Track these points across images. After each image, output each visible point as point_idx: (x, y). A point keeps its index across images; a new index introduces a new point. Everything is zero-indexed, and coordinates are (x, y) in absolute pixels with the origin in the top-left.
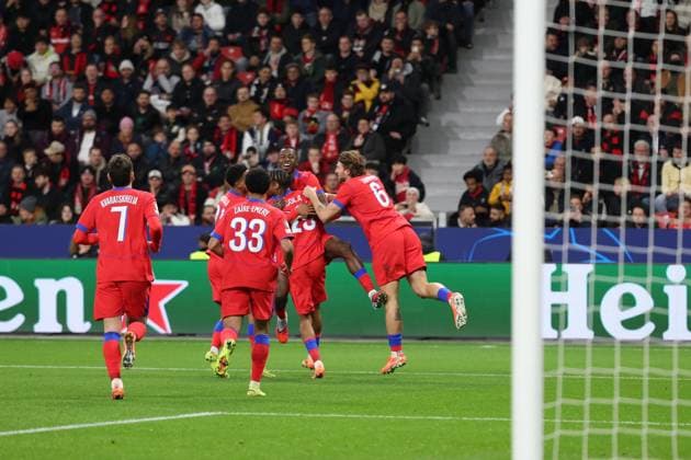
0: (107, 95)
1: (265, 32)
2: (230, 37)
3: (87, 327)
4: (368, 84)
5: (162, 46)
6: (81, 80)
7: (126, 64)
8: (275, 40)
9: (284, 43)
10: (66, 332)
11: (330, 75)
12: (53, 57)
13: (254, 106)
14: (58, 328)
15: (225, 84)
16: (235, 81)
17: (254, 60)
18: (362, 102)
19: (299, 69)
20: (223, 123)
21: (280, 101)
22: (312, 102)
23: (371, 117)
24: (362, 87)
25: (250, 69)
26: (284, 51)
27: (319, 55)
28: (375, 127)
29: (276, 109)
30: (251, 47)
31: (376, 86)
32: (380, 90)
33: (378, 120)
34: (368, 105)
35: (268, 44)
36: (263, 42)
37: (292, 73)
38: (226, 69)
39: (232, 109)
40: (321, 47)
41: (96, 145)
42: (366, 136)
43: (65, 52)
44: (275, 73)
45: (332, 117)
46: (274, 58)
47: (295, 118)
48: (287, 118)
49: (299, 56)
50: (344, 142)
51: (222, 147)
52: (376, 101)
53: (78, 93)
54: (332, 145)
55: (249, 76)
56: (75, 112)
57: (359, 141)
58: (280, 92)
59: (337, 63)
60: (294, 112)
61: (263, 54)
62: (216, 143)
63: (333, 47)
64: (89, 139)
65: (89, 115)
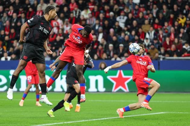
0: (106, 22)
1: (152, 4)
2: (141, 6)
3: (104, 90)
4: (183, 18)
5: (121, 8)
6: (98, 18)
7: (112, 13)
8: (155, 6)
9: (158, 7)
10: (98, 91)
11: (172, 16)
12: (89, 12)
13: (149, 26)
15: (140, 19)
17: (149, 12)
18: (181, 24)
19: (163, 14)
20: (140, 30)
21: (157, 24)
22: (166, 24)
23: (184, 28)
24: (181, 19)
25: (148, 14)
26: (157, 9)
27: (168, 10)
28: (185, 31)
29: (156, 26)
30: (147, 8)
31: (185, 19)
32: (187, 20)
33: (186, 29)
34: (183, 25)
35: (153, 7)
36: (151, 7)
37: (161, 15)
38: (141, 15)
40: (168, 8)
41: (103, 37)
42: (183, 34)
43: (93, 10)
44: (155, 15)
45: (172, 29)
46: (155, 11)
47: (161, 29)
48: (159, 29)
49: (162, 11)
50: (176, 35)
51: (140, 37)
52: (185, 23)
53: (97, 22)
54: (173, 36)
55: (147, 16)
56: (97, 27)
57: (181, 35)
58: (157, 21)
59: (173, 12)
60: (161, 27)
61: (151, 10)
63: (172, 8)
64: (101, 36)
65: (101, 28)
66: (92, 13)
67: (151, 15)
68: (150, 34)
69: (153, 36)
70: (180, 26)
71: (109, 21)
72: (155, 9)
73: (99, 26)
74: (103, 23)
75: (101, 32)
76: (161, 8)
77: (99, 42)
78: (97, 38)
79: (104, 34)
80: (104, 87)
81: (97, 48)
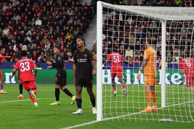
0: (19, 37)
1: (49, 25)
2: (43, 26)
3: (15, 82)
4: (69, 35)
5: (29, 28)
6: (13, 35)
7: (23, 32)
8: (51, 27)
9: (53, 28)
10: (11, 83)
11: (62, 34)
12: (8, 30)
13: (47, 40)
14: (10, 82)
15: (41, 35)
16: (44, 35)
17: (47, 31)
18: (68, 39)
19: (56, 32)
20: (41, 43)
21: (52, 39)
22: (58, 38)
23: (70, 42)
24: (68, 36)
25: (47, 32)
26: (53, 29)
27: (60, 30)
28: (71, 43)
29: (51, 40)
30: (46, 28)
31: (71, 36)
32: (72, 36)
33: (71, 42)
34: (69, 39)
35: (50, 28)
36: (49, 27)
37: (55, 33)
38: (42, 33)
39: (43, 40)
41: (16, 47)
42: (69, 45)
43: (10, 29)
44: (51, 33)
45: (62, 42)
46: (51, 30)
47: (55, 42)
48: (53, 42)
49: (56, 30)
50: (65, 46)
51: (41, 47)
52: (71, 38)
53: (13, 37)
54: (62, 47)
55: (46, 34)
56: (13, 41)
57: (68, 46)
58: (52, 37)
59: (63, 31)
60: (55, 41)
61: (49, 30)
62: (40, 47)
63: (62, 28)
64: (15, 46)
65: (15, 41)
66: (10, 31)
67: (49, 33)
68: (48, 45)
69: (49, 47)
70: (67, 40)
71: (20, 37)
72: (52, 29)
73: (14, 40)
74: (17, 38)
75: (15, 44)
76: (55, 28)
77: (14, 50)
78: (13, 48)
79: (17, 45)
80: (15, 80)
81: (12, 54)
